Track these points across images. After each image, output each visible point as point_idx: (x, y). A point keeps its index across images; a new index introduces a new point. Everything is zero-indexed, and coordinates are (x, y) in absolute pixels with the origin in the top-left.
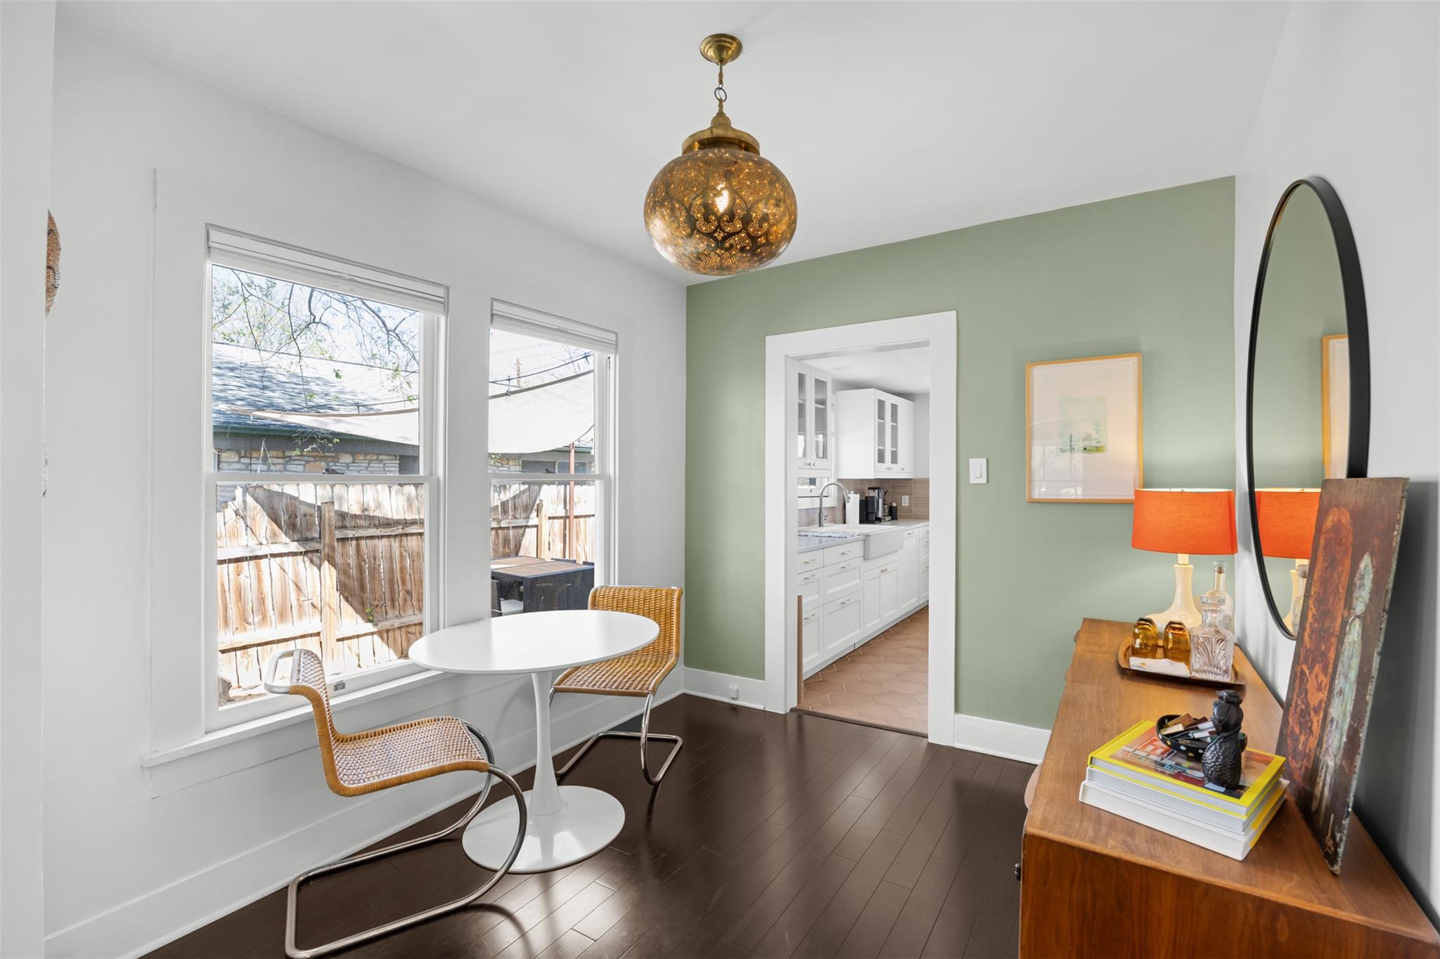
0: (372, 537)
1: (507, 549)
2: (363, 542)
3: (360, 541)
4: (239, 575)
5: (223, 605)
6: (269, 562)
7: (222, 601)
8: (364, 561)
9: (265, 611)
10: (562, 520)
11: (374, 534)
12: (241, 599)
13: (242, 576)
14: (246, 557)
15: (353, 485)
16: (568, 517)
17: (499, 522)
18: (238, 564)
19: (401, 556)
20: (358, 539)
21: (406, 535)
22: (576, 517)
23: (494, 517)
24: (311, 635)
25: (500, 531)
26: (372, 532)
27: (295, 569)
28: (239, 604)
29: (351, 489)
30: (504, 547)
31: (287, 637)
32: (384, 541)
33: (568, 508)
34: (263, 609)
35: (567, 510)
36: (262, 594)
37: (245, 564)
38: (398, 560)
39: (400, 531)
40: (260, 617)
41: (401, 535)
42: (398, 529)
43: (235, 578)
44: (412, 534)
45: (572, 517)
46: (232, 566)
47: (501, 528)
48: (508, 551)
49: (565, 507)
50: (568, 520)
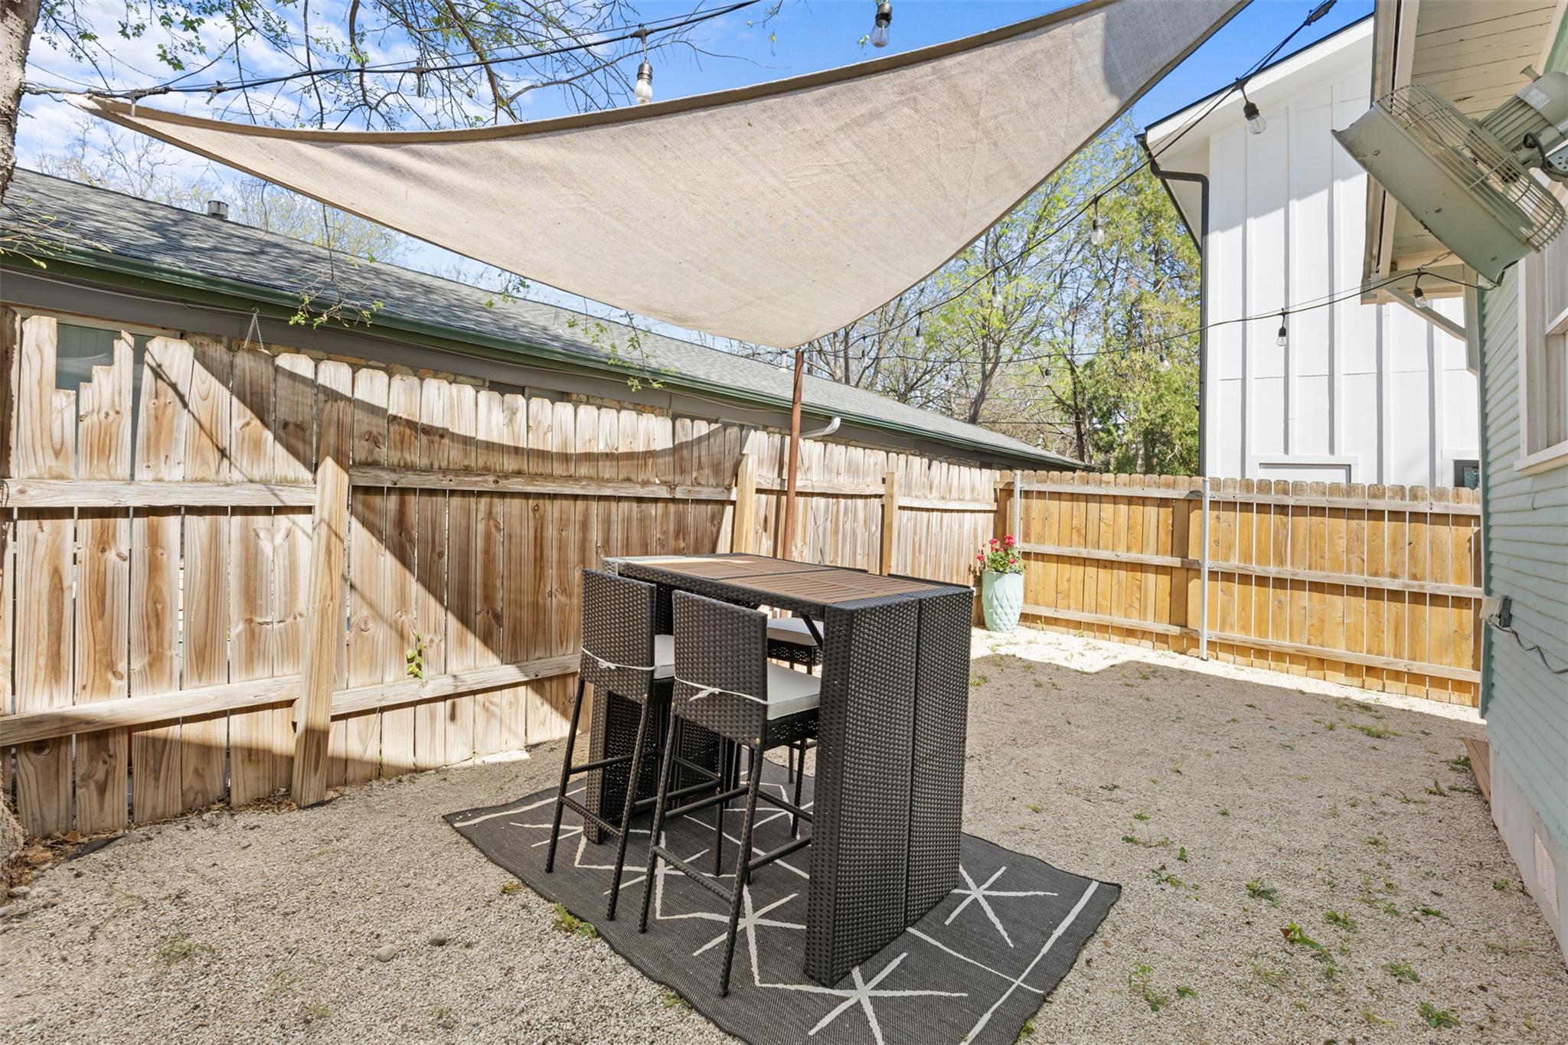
0: (432, 492)
1: (681, 541)
2: (413, 501)
3: (407, 498)
4: (103, 550)
5: (50, 623)
6: (183, 524)
7: (50, 614)
8: (411, 541)
9: (160, 644)
10: (774, 497)
11: (438, 487)
12: (103, 613)
13: (111, 555)
14: (127, 508)
15: (403, 374)
16: (785, 493)
17: (672, 487)
18: (106, 520)
19: (488, 537)
20: (404, 492)
21: (502, 495)
22: (800, 494)
23: (663, 479)
24: (273, 706)
25: (672, 507)
26: (432, 482)
27: (247, 549)
28: (100, 624)
29: (396, 379)
30: (677, 538)
31: (210, 711)
32: (456, 501)
33: (785, 476)
34: (154, 640)
35: (783, 480)
36: (155, 603)
37: (122, 523)
38: (480, 543)
39: (490, 486)
40: (146, 660)
41: (491, 494)
42: (486, 481)
43: (92, 558)
44: (513, 495)
45: (792, 494)
46: (86, 525)
47: (674, 500)
48: (682, 545)
49: (780, 474)
50: (784, 498)
